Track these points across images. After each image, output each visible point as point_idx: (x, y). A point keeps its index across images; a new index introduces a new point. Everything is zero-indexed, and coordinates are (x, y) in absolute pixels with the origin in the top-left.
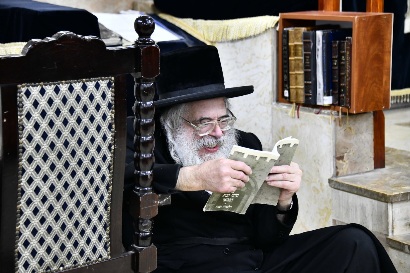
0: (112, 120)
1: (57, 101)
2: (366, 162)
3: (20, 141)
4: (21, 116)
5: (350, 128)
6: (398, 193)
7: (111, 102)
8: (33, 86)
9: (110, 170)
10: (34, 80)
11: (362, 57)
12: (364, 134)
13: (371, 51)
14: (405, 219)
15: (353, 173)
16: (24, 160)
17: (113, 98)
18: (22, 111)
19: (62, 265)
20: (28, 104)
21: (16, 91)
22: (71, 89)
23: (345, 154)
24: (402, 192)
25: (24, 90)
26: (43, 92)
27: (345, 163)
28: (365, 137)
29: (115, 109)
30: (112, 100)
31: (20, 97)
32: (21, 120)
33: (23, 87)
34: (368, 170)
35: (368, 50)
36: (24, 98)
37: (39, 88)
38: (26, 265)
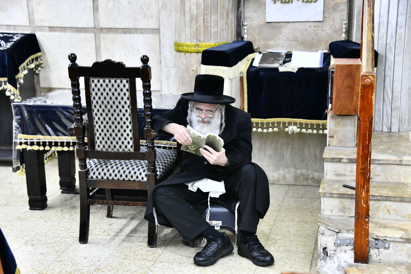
0: (129, 96)
1: (104, 86)
2: (349, 142)
3: (91, 99)
5: (339, 122)
7: (128, 88)
8: (95, 79)
9: (130, 116)
10: (96, 76)
13: (345, 83)
14: (335, 171)
15: (340, 146)
16: (93, 106)
18: (91, 88)
19: (112, 150)
20: (93, 85)
21: (89, 80)
22: (110, 81)
23: (335, 136)
25: (92, 80)
26: (99, 81)
27: (334, 140)
28: (349, 128)
29: (130, 91)
32: (91, 91)
33: (92, 78)
34: (351, 146)
36: (92, 83)
37: (97, 80)
38: (99, 146)
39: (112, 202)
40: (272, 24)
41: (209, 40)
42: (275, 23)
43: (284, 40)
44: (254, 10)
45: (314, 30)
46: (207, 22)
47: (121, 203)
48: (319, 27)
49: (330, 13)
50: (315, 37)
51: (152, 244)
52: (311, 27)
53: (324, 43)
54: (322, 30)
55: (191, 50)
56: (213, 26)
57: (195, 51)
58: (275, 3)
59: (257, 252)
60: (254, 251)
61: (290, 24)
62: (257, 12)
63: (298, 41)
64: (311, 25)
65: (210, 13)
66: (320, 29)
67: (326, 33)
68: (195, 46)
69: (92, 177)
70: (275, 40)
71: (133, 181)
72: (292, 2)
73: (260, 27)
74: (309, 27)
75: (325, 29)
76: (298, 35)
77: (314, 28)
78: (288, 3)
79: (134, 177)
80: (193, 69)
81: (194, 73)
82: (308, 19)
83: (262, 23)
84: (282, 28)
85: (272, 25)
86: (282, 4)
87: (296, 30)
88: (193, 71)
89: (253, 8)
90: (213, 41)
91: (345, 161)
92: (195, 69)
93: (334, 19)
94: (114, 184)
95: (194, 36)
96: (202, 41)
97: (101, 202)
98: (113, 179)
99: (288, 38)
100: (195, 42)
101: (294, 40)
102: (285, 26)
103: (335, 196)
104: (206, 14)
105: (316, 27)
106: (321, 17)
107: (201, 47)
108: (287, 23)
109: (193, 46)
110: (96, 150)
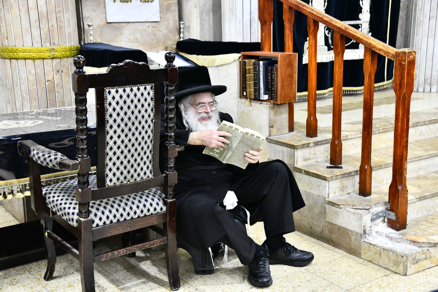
0: (153, 106)
1: (125, 97)
2: (284, 129)
3: (106, 117)
4: (106, 104)
5: (277, 112)
6: (300, 144)
7: (152, 97)
8: (112, 89)
9: (152, 133)
10: (113, 85)
11: (283, 75)
12: (284, 114)
13: (287, 72)
14: (303, 157)
15: (278, 134)
16: (108, 127)
17: (154, 95)
18: (107, 101)
19: (129, 181)
20: (109, 98)
21: (103, 91)
22: (132, 90)
23: (274, 125)
24: (302, 144)
25: (107, 90)
26: (117, 92)
27: (274, 129)
28: (284, 116)
29: (155, 100)
30: (153, 96)
31: (106, 95)
32: (106, 106)
33: (107, 89)
34: (286, 133)
35: (286, 71)
36: (108, 95)
37: (115, 90)
38: (111, 181)
39: (124, 250)
40: (113, 24)
41: (64, 43)
42: (115, 23)
43: (126, 42)
44: (93, 9)
45: (152, 31)
46: (61, 22)
47: (135, 249)
48: (156, 28)
49: (164, 14)
50: (154, 38)
51: (177, 285)
52: (150, 27)
53: (162, 44)
54: (160, 31)
55: (44, 56)
56: (67, 26)
57: (50, 56)
58: (114, 1)
59: (296, 253)
60: (293, 253)
61: (130, 24)
62: (96, 11)
63: (139, 42)
64: (149, 26)
65: (62, 10)
66: (157, 29)
67: (163, 33)
68: (50, 51)
69: (98, 225)
70: (117, 42)
71: (150, 215)
72: (131, 1)
73: (101, 27)
74: (148, 27)
75: (161, 29)
76: (138, 35)
77: (152, 29)
78: (128, 2)
79: (152, 210)
80: (49, 79)
81: (51, 84)
82: (147, 19)
83: (102, 24)
84: (123, 29)
85: (113, 26)
86: (122, 3)
87: (136, 30)
88: (49, 82)
89: (91, 6)
90: (69, 44)
91: (311, 146)
92: (50, 78)
93: (168, 19)
94: (127, 226)
95: (46, 39)
96: (57, 44)
97: (111, 255)
98: (125, 219)
99: (130, 40)
100: (47, 46)
101: (136, 42)
102: (126, 27)
103: (339, 177)
104: (59, 12)
105: (153, 27)
106: (158, 17)
107: (57, 52)
108: (127, 24)
109: (47, 51)
110: (107, 186)
